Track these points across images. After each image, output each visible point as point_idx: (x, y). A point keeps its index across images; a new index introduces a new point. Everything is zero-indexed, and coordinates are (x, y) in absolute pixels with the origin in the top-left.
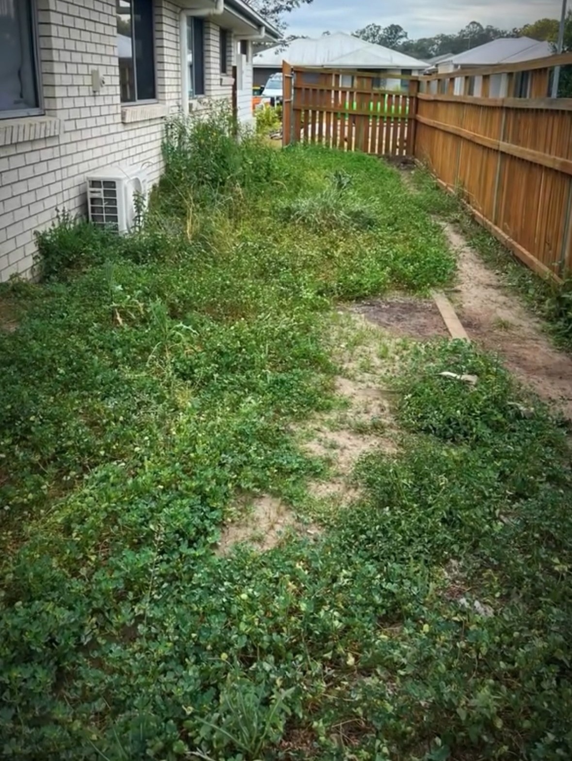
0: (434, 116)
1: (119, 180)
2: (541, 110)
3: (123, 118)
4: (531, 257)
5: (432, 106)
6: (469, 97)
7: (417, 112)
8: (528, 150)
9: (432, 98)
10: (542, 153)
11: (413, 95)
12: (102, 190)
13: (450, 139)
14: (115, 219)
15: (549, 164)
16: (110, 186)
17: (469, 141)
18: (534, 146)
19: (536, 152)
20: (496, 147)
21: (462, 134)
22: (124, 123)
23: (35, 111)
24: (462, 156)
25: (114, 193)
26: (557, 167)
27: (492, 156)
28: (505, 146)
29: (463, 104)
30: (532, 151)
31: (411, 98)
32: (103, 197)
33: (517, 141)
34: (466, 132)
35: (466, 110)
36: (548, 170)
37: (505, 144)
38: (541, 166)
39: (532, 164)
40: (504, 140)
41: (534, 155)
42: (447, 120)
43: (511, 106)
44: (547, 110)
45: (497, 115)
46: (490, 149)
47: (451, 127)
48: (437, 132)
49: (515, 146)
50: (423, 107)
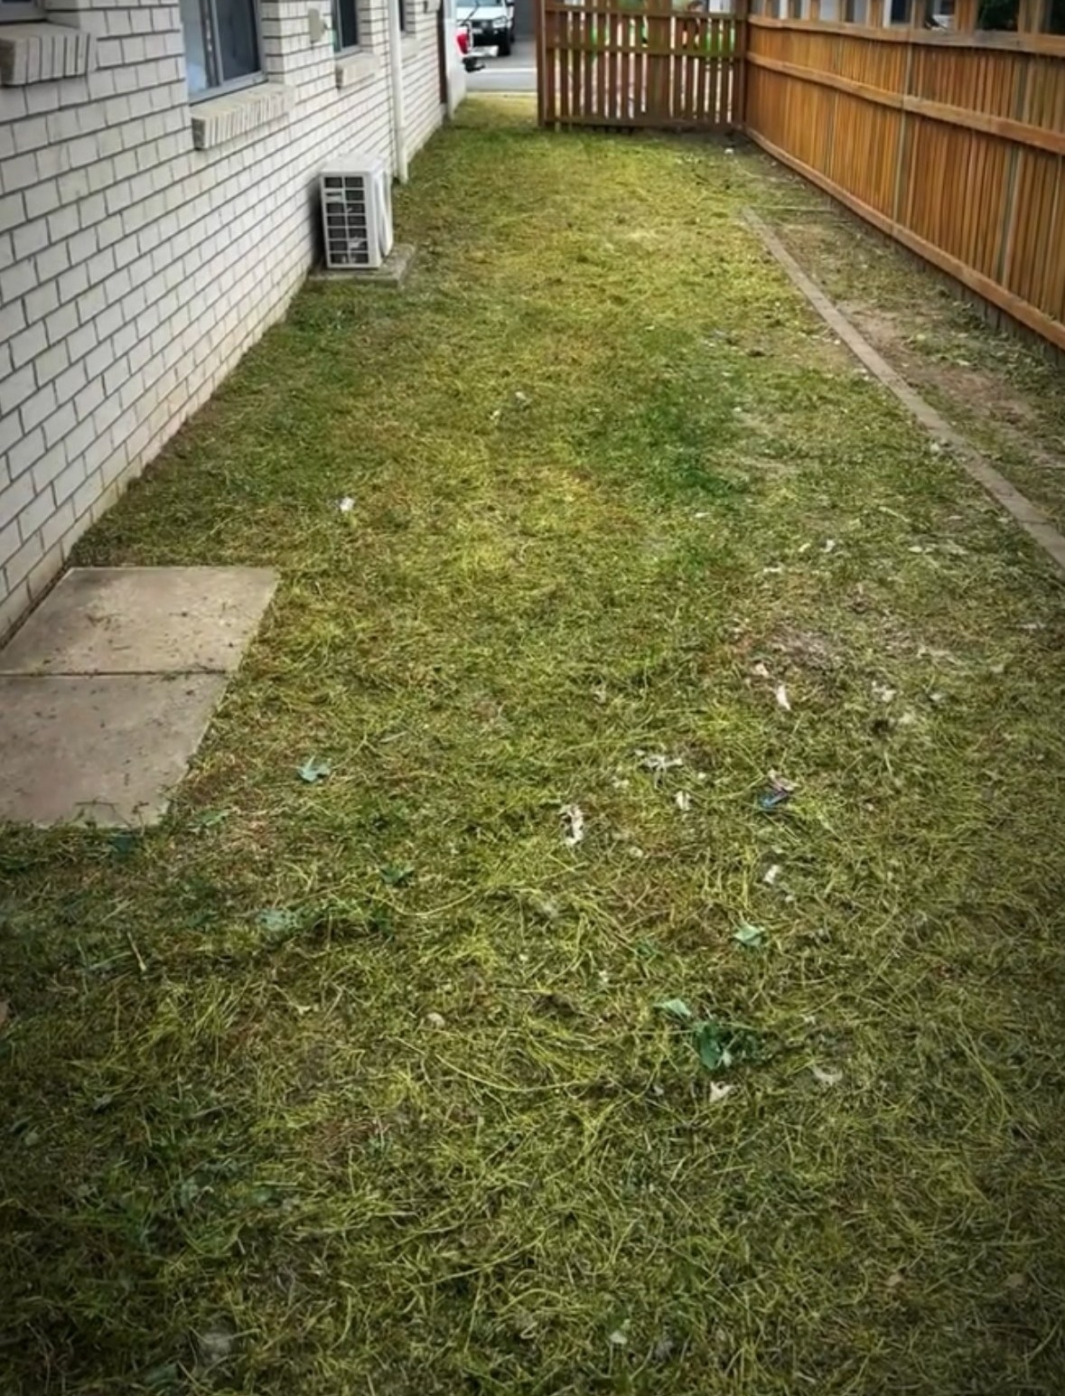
0: (784, 54)
1: (367, 174)
2: (969, 49)
3: (339, 80)
4: (955, 261)
5: (779, 37)
6: (848, 25)
7: (748, 48)
8: (949, 106)
9: (779, 25)
10: (970, 111)
11: (741, 18)
12: (343, 190)
13: (816, 94)
14: (363, 233)
15: (984, 128)
16: (355, 184)
17: (849, 95)
18: (957, 101)
19: (961, 110)
20: (897, 105)
21: (837, 85)
22: (339, 87)
23: (258, 77)
24: (836, 119)
25: (360, 195)
26: (994, 130)
27: (891, 119)
28: (911, 102)
29: (838, 35)
30: (955, 108)
31: (738, 23)
32: (344, 201)
33: (930, 94)
34: (844, 82)
35: (844, 48)
36: (980, 134)
37: (912, 98)
38: (969, 129)
39: (955, 127)
40: (910, 93)
41: (958, 114)
42: (809, 62)
43: (921, 41)
44: (977, 49)
45: (897, 55)
46: (885, 107)
47: (817, 74)
48: (789, 83)
49: (928, 103)
50: (761, 39)
